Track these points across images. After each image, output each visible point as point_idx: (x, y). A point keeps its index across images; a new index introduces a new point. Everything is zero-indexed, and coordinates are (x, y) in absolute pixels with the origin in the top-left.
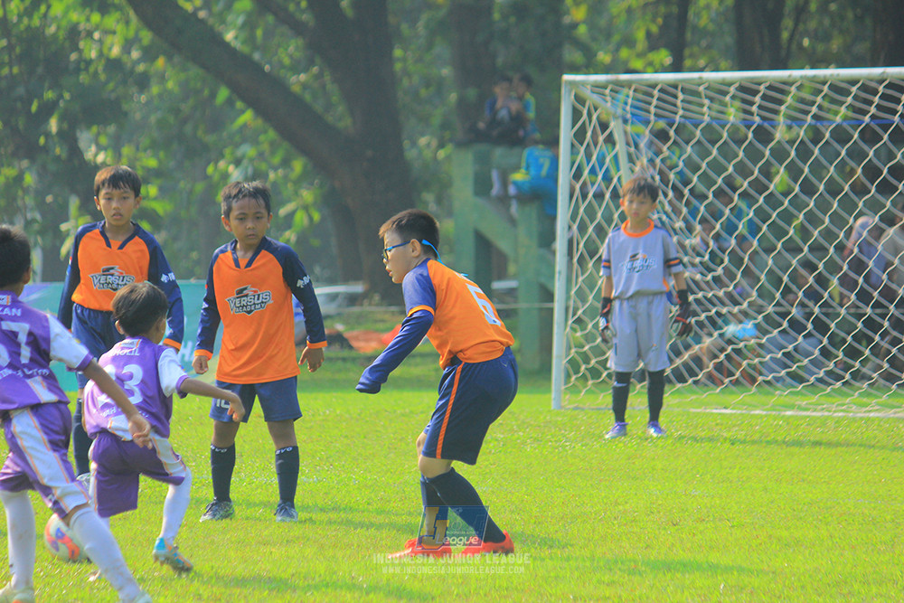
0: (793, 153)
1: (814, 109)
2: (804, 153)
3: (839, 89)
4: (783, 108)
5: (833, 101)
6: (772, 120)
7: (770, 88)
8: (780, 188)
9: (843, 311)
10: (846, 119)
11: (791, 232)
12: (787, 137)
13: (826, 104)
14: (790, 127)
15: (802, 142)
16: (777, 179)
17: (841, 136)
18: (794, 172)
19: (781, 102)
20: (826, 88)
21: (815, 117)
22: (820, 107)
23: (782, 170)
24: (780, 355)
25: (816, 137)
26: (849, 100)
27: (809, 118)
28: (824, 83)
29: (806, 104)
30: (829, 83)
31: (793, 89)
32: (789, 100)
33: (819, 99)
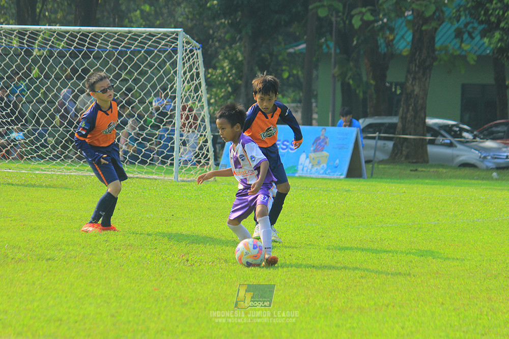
0: (41, 61)
1: (50, 43)
2: (46, 61)
3: (61, 35)
4: (37, 42)
5: (58, 40)
6: (33, 47)
7: (32, 33)
8: (35, 76)
9: (61, 129)
10: (63, 47)
11: (40, 95)
12: (38, 54)
13: (55, 41)
14: (39, 50)
15: (45, 56)
16: (34, 72)
17: (61, 55)
18: (41, 69)
19: (36, 39)
20: (55, 34)
21: (51, 46)
22: (53, 42)
23: (36, 68)
24: (34, 147)
25: (51, 54)
26: (65, 39)
27: (48, 47)
28: (54, 32)
29: (47, 41)
30: (57, 32)
31: (41, 34)
32: (40, 38)
33: (52, 39)
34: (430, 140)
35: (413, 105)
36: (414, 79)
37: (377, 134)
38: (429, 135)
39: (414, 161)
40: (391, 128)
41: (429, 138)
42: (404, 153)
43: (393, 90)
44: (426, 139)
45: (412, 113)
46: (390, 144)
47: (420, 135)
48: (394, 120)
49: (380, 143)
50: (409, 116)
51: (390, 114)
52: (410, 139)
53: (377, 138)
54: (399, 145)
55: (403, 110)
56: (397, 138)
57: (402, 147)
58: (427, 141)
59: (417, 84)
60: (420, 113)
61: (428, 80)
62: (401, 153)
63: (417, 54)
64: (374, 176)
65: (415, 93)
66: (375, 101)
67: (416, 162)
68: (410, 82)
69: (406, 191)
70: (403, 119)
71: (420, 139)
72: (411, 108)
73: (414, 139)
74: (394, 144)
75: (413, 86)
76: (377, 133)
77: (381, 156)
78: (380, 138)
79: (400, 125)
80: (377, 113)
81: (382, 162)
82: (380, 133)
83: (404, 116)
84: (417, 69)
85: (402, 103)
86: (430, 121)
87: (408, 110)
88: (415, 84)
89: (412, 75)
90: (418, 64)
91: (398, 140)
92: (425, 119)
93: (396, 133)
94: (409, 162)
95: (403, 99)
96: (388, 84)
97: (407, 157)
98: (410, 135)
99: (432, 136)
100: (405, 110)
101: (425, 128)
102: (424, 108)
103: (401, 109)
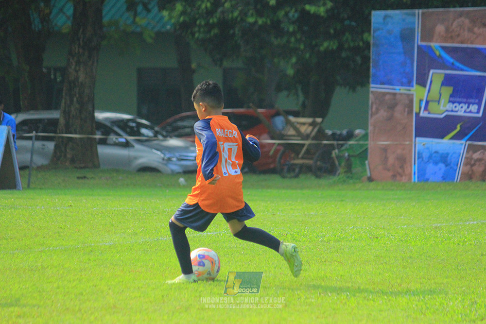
34: (100, 139)
35: (77, 96)
36: (78, 63)
37: (33, 134)
38: (99, 133)
39: (82, 165)
40: (52, 125)
41: (98, 136)
42: (69, 156)
43: (52, 76)
44: (95, 139)
45: (77, 106)
46: (50, 146)
47: (88, 134)
48: (55, 115)
49: (38, 144)
50: (72, 109)
51: (48, 107)
52: (76, 138)
53: (34, 138)
54: (62, 146)
55: (65, 103)
56: (59, 137)
57: (66, 150)
58: (97, 140)
59: (82, 69)
60: (88, 105)
61: (95, 64)
62: (65, 156)
63: (81, 30)
64: (32, 185)
65: (80, 80)
66: (29, 92)
67: (84, 168)
68: (73, 67)
69: (72, 204)
70: (66, 114)
71: (88, 138)
72: (75, 99)
73: (80, 139)
74: (56, 146)
75: (77, 71)
76: (34, 132)
77: (39, 161)
78: (38, 138)
79: (62, 121)
80: (33, 107)
81: (40, 168)
82: (37, 132)
83: (67, 110)
84: (81, 51)
85: (64, 94)
86: (100, 116)
87: (72, 101)
88: (80, 70)
89: (76, 59)
90: (82, 44)
91: (60, 139)
92: (94, 113)
93: (58, 131)
94: (76, 167)
95: (64, 88)
96: (44, 70)
97: (73, 161)
98: (76, 133)
99: (103, 135)
100: (68, 102)
101: (94, 125)
102: (91, 100)
103: (63, 101)
